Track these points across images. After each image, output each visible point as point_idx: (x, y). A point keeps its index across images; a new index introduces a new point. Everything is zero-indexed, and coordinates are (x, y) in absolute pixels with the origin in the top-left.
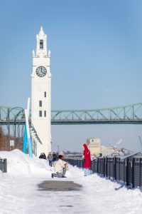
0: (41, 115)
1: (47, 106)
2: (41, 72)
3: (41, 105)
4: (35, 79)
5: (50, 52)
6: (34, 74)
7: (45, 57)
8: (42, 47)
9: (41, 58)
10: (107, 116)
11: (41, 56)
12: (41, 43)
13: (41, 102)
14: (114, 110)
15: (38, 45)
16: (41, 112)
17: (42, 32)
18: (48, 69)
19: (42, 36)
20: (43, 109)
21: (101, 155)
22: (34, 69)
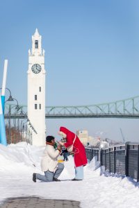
0: (36, 108)
1: (42, 100)
2: (37, 69)
3: (36, 99)
4: (31, 75)
5: (44, 51)
6: (30, 71)
7: (40, 55)
8: (37, 47)
9: (36, 57)
11: (36, 54)
12: (37, 43)
13: (36, 96)
14: (100, 106)
15: (34, 45)
16: (36, 105)
17: (37, 33)
18: (43, 66)
19: (37, 36)
20: (38, 102)
21: (88, 144)
22: (30, 66)
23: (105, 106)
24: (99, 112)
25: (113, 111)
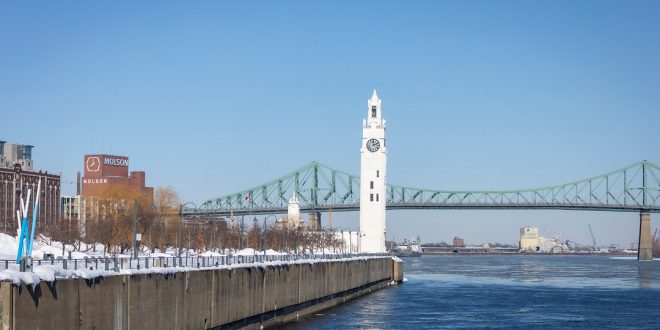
0: (372, 200)
1: (380, 188)
2: (373, 145)
3: (372, 187)
4: (366, 154)
5: (384, 121)
6: (364, 148)
7: (378, 127)
8: (374, 116)
9: (374, 129)
10: (530, 199)
11: (374, 126)
12: (374, 110)
13: (372, 183)
14: (540, 192)
15: (370, 113)
16: (372, 195)
17: (375, 97)
18: (382, 143)
19: (375, 101)
20: (374, 192)
21: (538, 248)
22: (365, 142)
23: (546, 192)
24: (539, 200)
25: (560, 200)
